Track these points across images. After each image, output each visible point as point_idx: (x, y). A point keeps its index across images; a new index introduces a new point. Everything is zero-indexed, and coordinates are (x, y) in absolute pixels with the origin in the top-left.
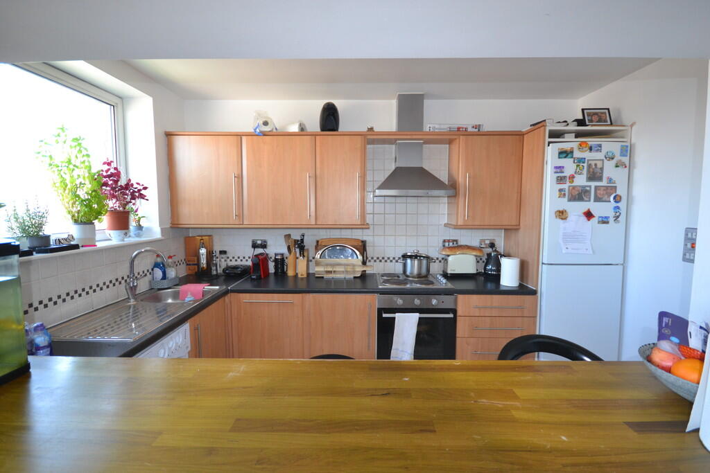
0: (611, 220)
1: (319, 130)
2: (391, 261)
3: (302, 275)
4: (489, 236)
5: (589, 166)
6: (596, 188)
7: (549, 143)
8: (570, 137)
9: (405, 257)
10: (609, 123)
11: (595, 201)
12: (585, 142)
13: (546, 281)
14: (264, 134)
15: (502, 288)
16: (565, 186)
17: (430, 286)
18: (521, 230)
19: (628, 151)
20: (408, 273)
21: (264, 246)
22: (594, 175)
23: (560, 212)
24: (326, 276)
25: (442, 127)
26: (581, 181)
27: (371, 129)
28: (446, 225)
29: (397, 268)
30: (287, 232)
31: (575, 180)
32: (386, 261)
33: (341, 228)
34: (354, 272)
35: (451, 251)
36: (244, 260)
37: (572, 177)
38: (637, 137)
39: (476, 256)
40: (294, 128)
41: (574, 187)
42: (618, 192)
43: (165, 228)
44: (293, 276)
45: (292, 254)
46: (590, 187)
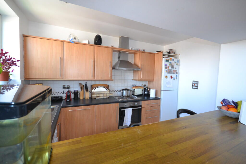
0: (176, 78)
1: (94, 44)
2: (116, 92)
3: (87, 98)
4: (144, 83)
5: (172, 64)
6: (173, 70)
7: (163, 57)
8: (167, 56)
9: (123, 90)
10: (174, 54)
11: (173, 74)
12: (171, 58)
13: (163, 95)
14: (75, 43)
15: (151, 98)
16: (167, 69)
17: (133, 99)
18: (154, 81)
19: (178, 61)
20: (124, 95)
21: (68, 88)
22: (173, 67)
23: (166, 76)
24: (97, 98)
25: (135, 49)
26: (170, 68)
27: (113, 46)
28: (133, 80)
29: (119, 94)
30: (80, 82)
31: (169, 68)
32: (115, 92)
33: (100, 80)
34: (106, 96)
35: (136, 88)
36: (59, 94)
37: (168, 67)
38: (180, 58)
39: (142, 89)
40: (86, 42)
41: (169, 70)
42: (177, 72)
43: (23, 80)
44: (82, 99)
45: (82, 90)
46: (172, 70)
